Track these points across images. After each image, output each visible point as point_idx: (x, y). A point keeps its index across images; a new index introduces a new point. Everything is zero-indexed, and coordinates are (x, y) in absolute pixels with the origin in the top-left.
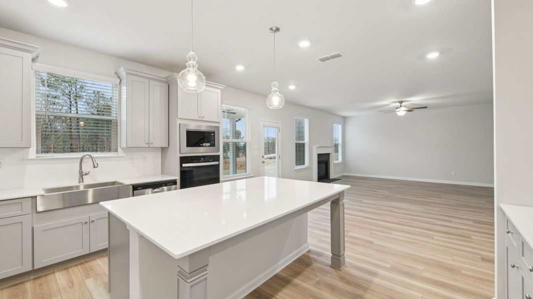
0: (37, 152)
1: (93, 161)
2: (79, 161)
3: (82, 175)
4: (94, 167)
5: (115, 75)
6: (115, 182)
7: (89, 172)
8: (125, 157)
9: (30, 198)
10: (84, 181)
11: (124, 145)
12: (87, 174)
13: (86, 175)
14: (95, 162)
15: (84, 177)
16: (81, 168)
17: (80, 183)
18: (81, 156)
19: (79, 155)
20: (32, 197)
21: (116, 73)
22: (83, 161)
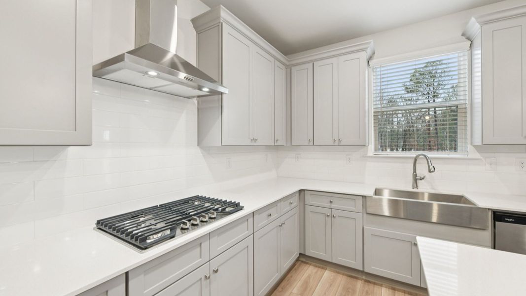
0: (375, 150)
1: (428, 164)
2: (413, 161)
3: (416, 179)
4: (430, 171)
5: (464, 37)
6: (462, 197)
7: (424, 177)
8: (481, 159)
9: (361, 197)
10: (419, 187)
11: (478, 141)
12: (423, 179)
13: (420, 179)
14: (430, 165)
15: (418, 181)
16: (415, 171)
17: (413, 188)
18: (415, 156)
19: (413, 154)
20: (363, 196)
21: (463, 35)
22: (417, 162)
